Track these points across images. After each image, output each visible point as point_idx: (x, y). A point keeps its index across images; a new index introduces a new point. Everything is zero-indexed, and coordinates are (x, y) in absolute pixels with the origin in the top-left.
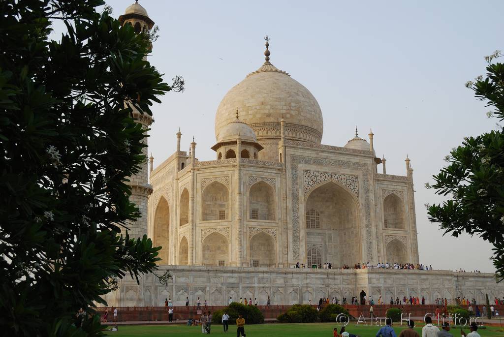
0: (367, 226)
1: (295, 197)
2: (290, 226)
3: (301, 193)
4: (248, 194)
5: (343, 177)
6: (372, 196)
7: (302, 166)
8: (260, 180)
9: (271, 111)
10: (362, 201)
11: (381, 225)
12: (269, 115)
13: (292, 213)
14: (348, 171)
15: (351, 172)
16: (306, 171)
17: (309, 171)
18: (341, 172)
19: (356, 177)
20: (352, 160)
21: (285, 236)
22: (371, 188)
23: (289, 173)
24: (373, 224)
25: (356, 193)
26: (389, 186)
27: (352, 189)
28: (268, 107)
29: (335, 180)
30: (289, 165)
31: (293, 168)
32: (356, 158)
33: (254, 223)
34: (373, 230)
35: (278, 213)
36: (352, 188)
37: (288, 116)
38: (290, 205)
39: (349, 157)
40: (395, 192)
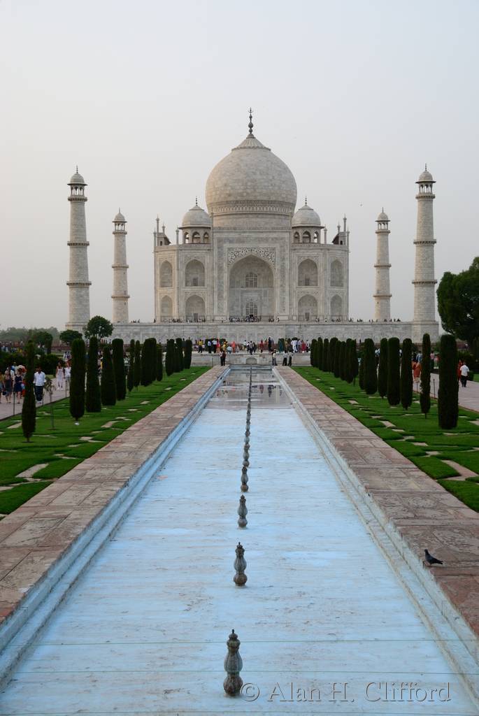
0: (281, 286)
1: (220, 269)
2: (216, 289)
3: (225, 266)
4: (184, 270)
6: (287, 262)
7: (226, 245)
8: (194, 258)
9: (232, 191)
10: (278, 267)
11: (295, 284)
12: (230, 195)
13: (217, 281)
14: (266, 245)
16: (229, 249)
17: (232, 249)
19: (274, 249)
21: (211, 296)
22: (287, 256)
23: (216, 252)
24: (287, 284)
28: (230, 188)
29: (254, 253)
30: (215, 246)
31: (219, 248)
33: (189, 289)
34: (287, 288)
35: (207, 282)
37: (245, 194)
38: (216, 275)
40: (311, 259)
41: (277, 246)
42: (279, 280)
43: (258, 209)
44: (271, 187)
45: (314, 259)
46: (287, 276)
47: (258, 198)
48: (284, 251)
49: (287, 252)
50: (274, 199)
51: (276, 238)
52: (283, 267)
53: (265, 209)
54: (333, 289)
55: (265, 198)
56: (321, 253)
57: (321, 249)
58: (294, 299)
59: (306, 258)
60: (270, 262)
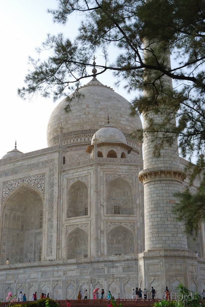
5: (33, 178)
10: (47, 196)
15: (39, 171)
18: (31, 175)
19: (44, 175)
20: (41, 160)
25: (42, 190)
26: (75, 174)
27: (39, 188)
32: (44, 157)
36: (39, 186)
39: (39, 158)
41: (46, 170)
42: (47, 213)
43: (72, 141)
44: (84, 116)
45: (83, 180)
46: (55, 207)
47: (71, 130)
48: (54, 175)
49: (56, 176)
50: (88, 128)
51: (46, 162)
52: (52, 195)
53: (79, 140)
54: (110, 218)
55: (78, 129)
56: (92, 171)
57: (92, 166)
58: (63, 236)
59: (76, 180)
60: (39, 191)
